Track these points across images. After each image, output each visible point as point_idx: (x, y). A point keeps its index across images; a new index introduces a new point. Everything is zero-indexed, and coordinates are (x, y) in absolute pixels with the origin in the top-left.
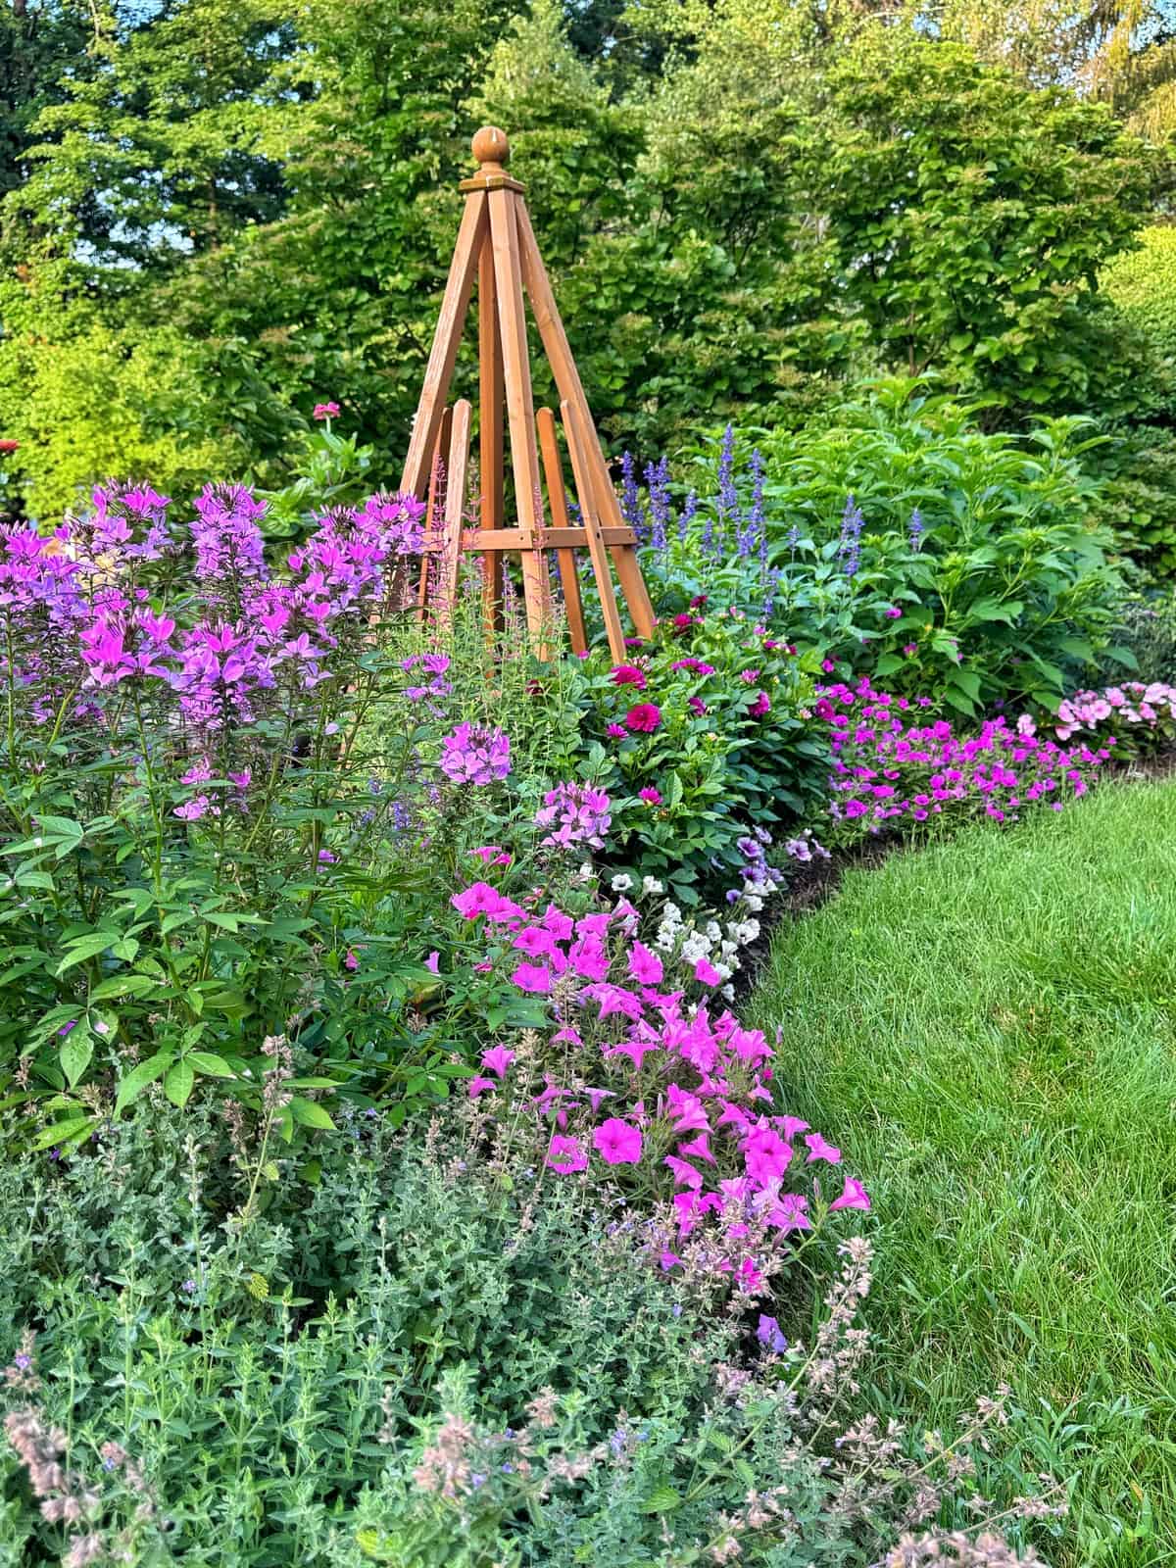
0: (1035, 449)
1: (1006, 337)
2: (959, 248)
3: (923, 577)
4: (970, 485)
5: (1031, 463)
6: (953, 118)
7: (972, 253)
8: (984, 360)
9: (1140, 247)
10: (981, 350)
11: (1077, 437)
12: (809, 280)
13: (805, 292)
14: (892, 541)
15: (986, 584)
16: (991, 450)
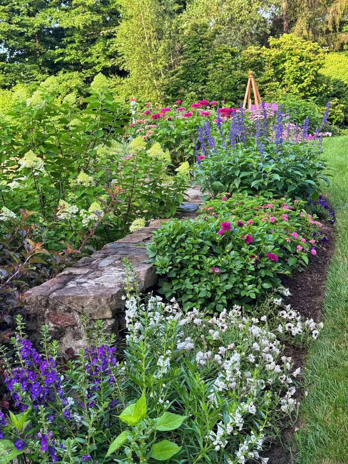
0: (309, 101)
1: (303, 84)
2: (294, 70)
3: (297, 117)
4: (301, 106)
5: (308, 103)
6: (292, 49)
7: (297, 71)
8: (300, 88)
9: (324, 67)
10: (299, 86)
11: (314, 99)
12: (269, 76)
13: (268, 78)
14: (292, 113)
15: (304, 117)
16: (303, 102)
